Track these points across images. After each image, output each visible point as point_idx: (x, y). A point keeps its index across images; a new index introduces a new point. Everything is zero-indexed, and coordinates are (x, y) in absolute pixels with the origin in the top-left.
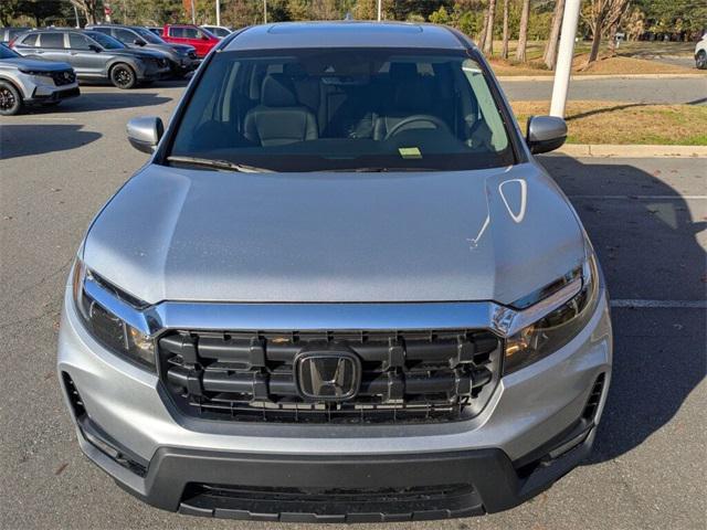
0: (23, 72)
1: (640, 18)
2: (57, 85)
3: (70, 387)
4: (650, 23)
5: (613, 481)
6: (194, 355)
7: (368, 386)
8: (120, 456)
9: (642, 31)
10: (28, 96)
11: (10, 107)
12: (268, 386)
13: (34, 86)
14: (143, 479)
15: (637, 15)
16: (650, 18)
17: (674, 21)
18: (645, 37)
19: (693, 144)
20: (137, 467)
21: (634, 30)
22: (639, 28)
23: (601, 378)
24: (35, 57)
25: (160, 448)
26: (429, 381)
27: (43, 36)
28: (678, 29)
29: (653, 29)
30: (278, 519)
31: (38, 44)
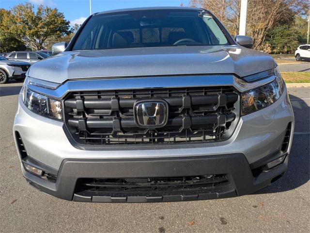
0: (9, 65)
1: (269, 46)
2: (23, 71)
3: (20, 142)
4: (273, 48)
5: (296, 197)
6: (82, 105)
7: (172, 121)
8: (43, 173)
9: (270, 51)
10: (10, 75)
11: (3, 80)
12: (120, 123)
13: (13, 71)
14: (54, 184)
15: (267, 45)
16: (273, 46)
17: (284, 47)
18: (272, 53)
19: (301, 82)
20: (52, 178)
21: (267, 51)
22: (269, 50)
23: (290, 124)
24: (14, 61)
25: (64, 160)
26: (203, 118)
27: (18, 54)
28: (286, 50)
29: (275, 50)
30: (126, 201)
31: (16, 57)
